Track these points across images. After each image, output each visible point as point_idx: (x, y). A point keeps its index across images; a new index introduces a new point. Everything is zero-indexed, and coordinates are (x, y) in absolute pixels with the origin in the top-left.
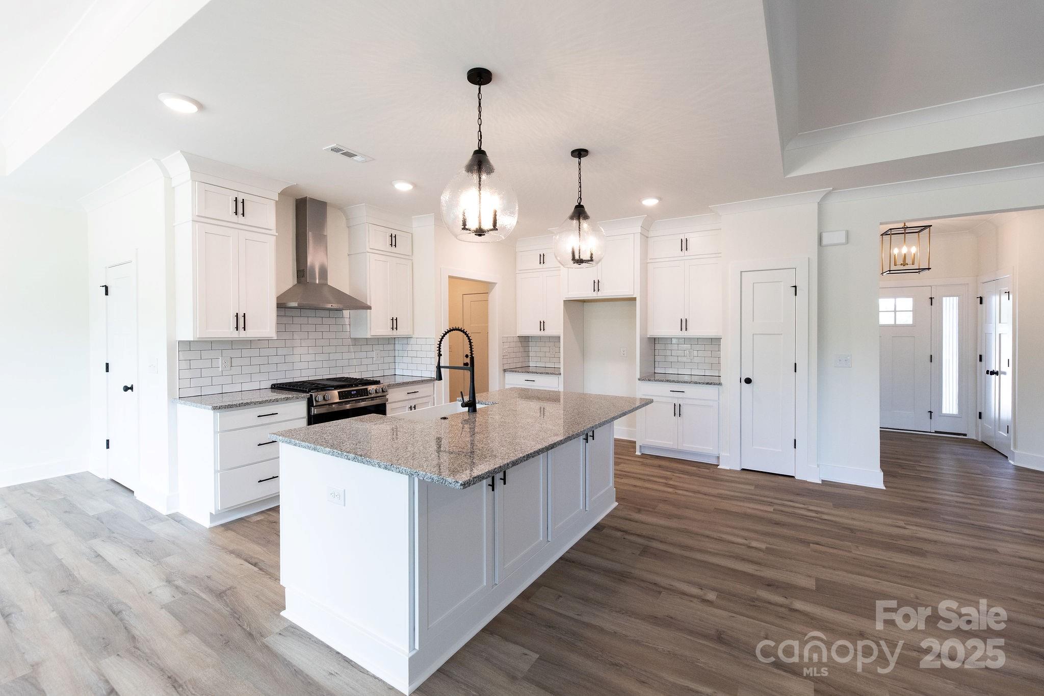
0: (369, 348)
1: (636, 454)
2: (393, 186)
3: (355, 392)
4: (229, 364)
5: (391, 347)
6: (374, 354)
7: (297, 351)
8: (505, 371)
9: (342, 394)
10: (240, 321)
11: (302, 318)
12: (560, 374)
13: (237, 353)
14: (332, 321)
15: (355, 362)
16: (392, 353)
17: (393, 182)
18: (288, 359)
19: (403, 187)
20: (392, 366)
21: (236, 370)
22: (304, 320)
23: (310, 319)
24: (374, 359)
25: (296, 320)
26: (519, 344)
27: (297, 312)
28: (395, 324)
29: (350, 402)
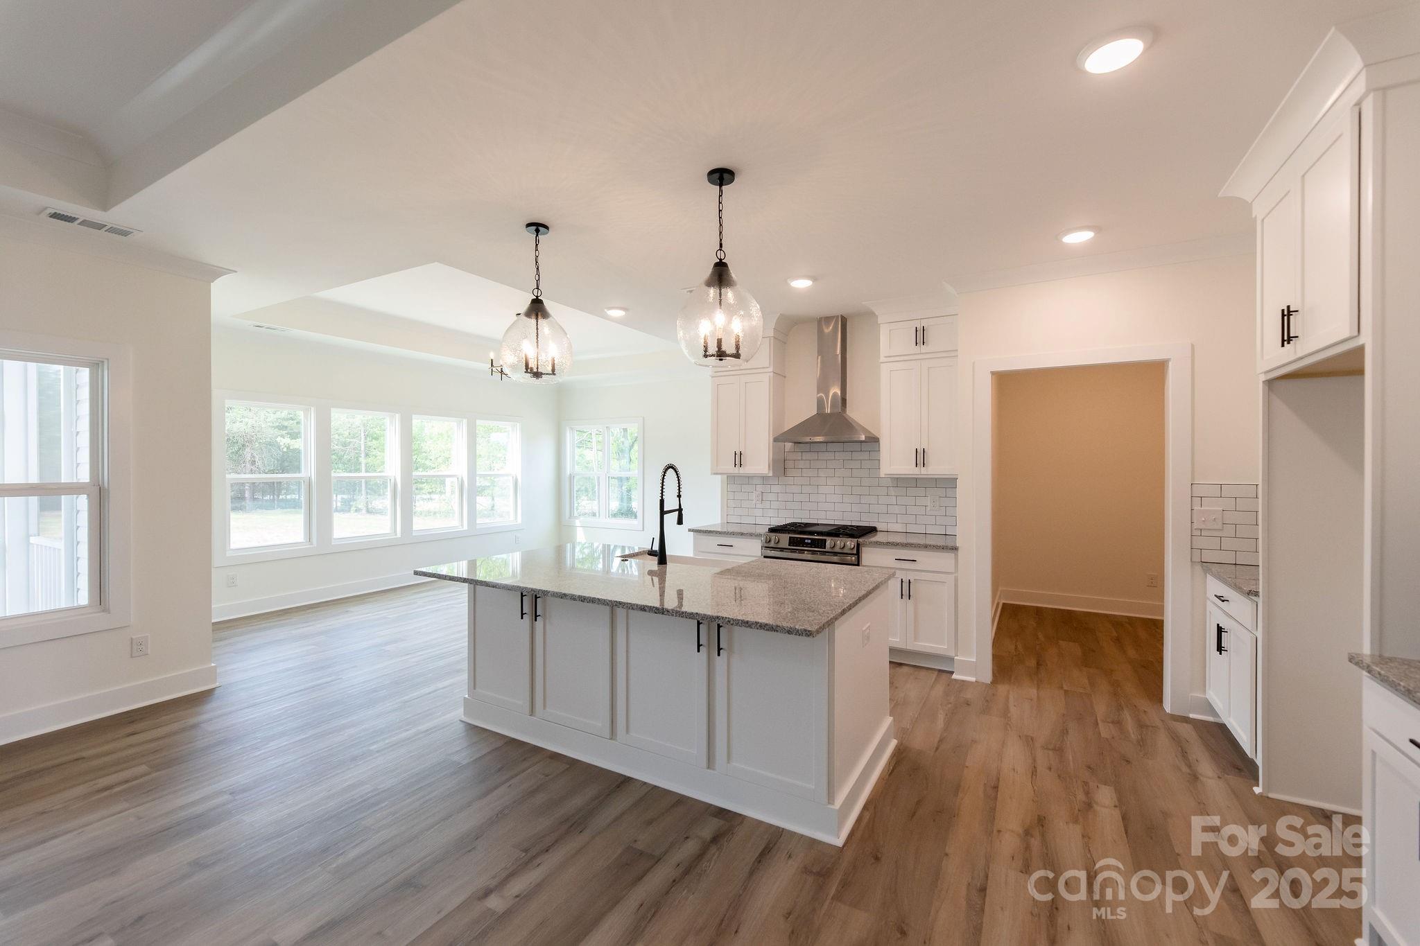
0: (921, 491)
3: (809, 541)
5: (949, 492)
6: (928, 501)
7: (822, 489)
9: (794, 540)
10: (738, 459)
11: (827, 454)
12: (1256, 594)
13: (766, 489)
14: (865, 455)
15: (896, 509)
16: (953, 502)
18: (813, 498)
21: (767, 505)
22: (830, 456)
24: (928, 509)
25: (822, 456)
27: (823, 447)
28: (921, 457)
29: (802, 551)
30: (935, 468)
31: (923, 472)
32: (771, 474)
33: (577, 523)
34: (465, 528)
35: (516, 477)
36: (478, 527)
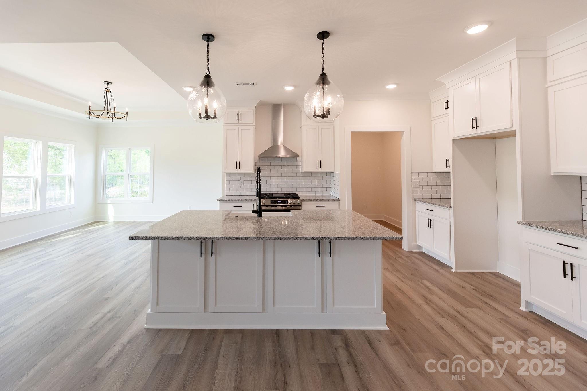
0: (313, 178)
1: (521, 308)
2: (284, 88)
3: (280, 201)
4: (243, 183)
5: (328, 178)
6: (316, 182)
7: (272, 178)
8: (415, 200)
9: (273, 201)
10: (238, 165)
12: (451, 207)
13: (246, 179)
14: (291, 163)
15: (304, 186)
16: (329, 182)
17: (284, 87)
18: (268, 182)
19: (289, 88)
20: (329, 189)
21: (246, 186)
23: (279, 163)
24: (316, 185)
25: (272, 164)
26: (437, 179)
27: (272, 160)
28: (319, 164)
29: (276, 206)
30: (325, 169)
31: (320, 170)
32: (254, 172)
33: (109, 201)
34: (38, 209)
35: (71, 177)
36: (47, 208)
